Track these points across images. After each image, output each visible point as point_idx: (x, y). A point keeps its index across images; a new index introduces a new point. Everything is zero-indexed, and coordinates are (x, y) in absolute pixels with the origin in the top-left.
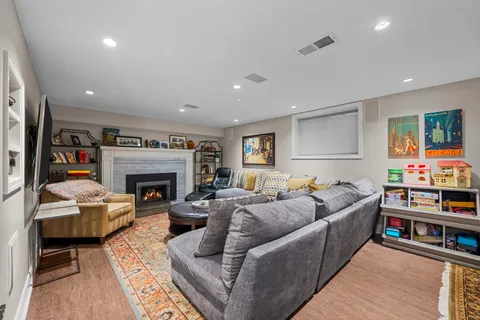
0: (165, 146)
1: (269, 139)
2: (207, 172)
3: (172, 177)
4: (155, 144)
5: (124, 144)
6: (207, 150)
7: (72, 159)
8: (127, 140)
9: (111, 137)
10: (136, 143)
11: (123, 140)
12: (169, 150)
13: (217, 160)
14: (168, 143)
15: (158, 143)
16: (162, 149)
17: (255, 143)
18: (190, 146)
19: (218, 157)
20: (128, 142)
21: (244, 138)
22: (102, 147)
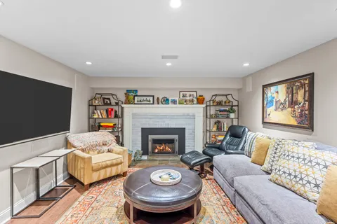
0: (174, 102)
1: (303, 85)
2: (219, 129)
3: (181, 132)
4: (166, 101)
5: (140, 103)
6: (219, 104)
7: (105, 115)
8: (142, 98)
9: (131, 97)
10: (149, 101)
11: (140, 98)
12: (178, 105)
13: (232, 116)
14: (177, 99)
15: (168, 100)
16: (171, 105)
17: (280, 93)
18: (200, 101)
19: (234, 112)
20: (144, 100)
21: (265, 87)
22: (123, 106)
